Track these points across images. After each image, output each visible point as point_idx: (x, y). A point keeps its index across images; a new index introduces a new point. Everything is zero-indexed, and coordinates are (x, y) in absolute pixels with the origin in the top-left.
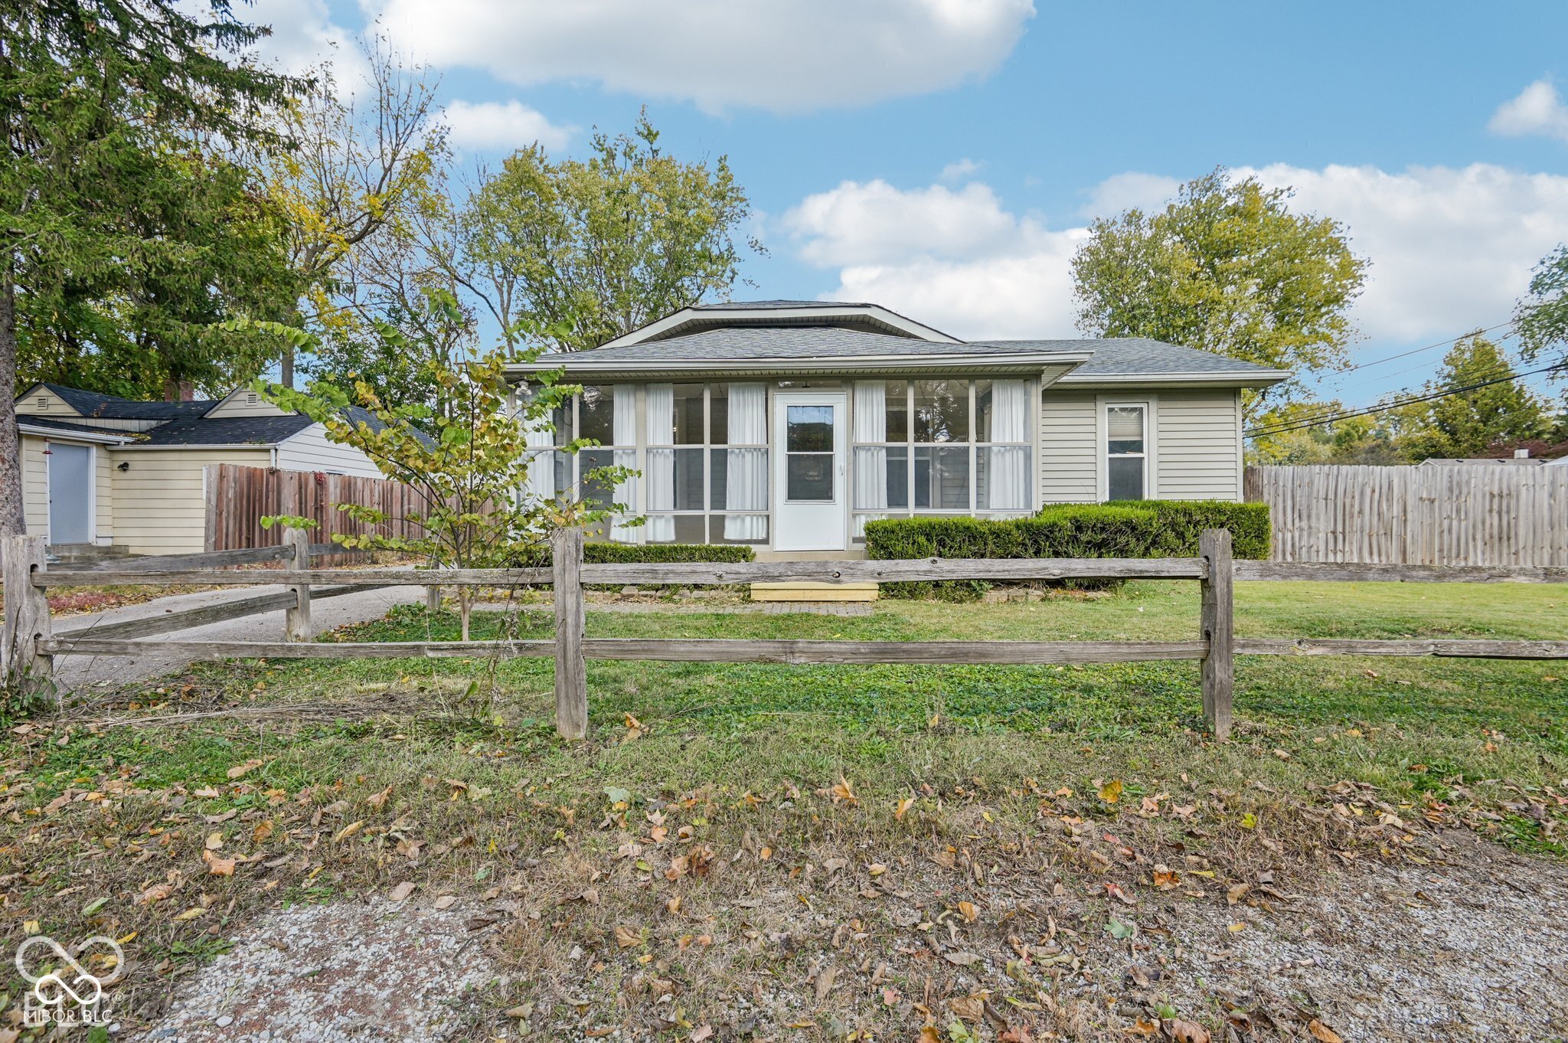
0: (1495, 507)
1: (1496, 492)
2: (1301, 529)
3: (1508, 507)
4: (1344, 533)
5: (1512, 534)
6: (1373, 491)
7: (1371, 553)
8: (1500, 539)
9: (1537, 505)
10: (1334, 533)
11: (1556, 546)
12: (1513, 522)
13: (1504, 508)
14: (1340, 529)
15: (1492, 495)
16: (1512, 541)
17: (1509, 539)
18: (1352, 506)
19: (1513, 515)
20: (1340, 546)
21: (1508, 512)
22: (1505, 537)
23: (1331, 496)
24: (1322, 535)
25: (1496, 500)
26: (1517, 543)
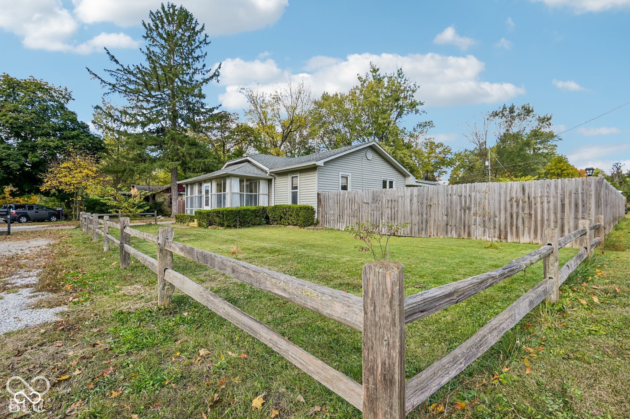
0: (390, 206)
1: (390, 200)
2: (331, 214)
3: (394, 206)
4: (342, 216)
5: (396, 218)
6: (350, 200)
7: (349, 223)
8: (391, 219)
9: (405, 205)
10: (339, 215)
11: (413, 223)
12: (396, 212)
13: (393, 206)
14: (341, 214)
15: (388, 201)
16: (396, 220)
17: (394, 219)
18: (344, 206)
19: (396, 209)
20: (341, 221)
21: (394, 208)
22: (393, 219)
23: (338, 202)
24: (336, 216)
25: (390, 203)
26: (397, 221)
